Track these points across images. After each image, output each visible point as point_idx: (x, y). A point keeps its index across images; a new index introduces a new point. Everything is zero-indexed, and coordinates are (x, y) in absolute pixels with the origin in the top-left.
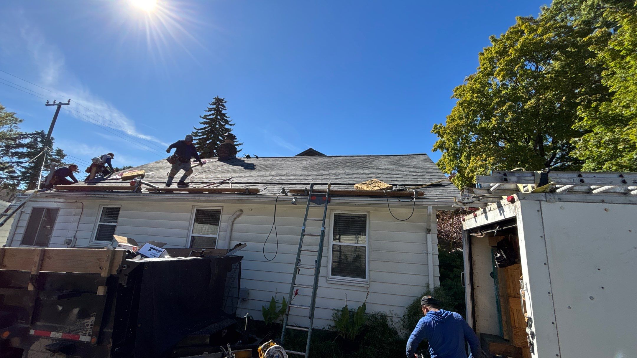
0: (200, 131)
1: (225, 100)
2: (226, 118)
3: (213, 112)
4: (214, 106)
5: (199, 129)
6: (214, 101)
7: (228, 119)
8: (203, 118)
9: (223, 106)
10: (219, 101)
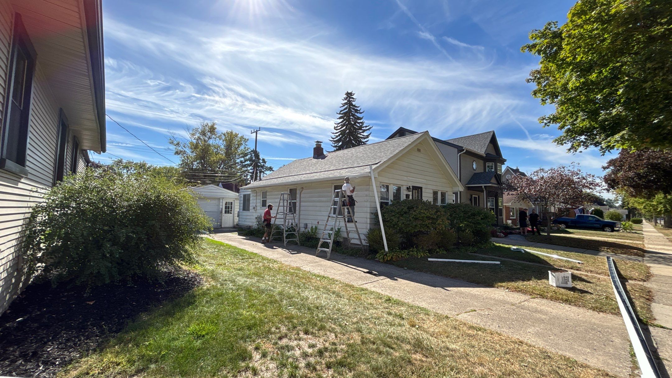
0: (339, 125)
1: (353, 92)
2: (356, 108)
3: (346, 106)
4: (346, 101)
5: (338, 124)
6: (345, 96)
7: (358, 109)
8: (339, 114)
9: (353, 98)
10: (349, 95)
